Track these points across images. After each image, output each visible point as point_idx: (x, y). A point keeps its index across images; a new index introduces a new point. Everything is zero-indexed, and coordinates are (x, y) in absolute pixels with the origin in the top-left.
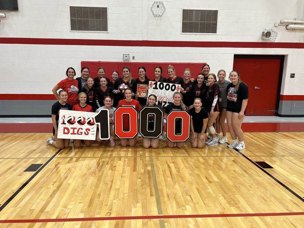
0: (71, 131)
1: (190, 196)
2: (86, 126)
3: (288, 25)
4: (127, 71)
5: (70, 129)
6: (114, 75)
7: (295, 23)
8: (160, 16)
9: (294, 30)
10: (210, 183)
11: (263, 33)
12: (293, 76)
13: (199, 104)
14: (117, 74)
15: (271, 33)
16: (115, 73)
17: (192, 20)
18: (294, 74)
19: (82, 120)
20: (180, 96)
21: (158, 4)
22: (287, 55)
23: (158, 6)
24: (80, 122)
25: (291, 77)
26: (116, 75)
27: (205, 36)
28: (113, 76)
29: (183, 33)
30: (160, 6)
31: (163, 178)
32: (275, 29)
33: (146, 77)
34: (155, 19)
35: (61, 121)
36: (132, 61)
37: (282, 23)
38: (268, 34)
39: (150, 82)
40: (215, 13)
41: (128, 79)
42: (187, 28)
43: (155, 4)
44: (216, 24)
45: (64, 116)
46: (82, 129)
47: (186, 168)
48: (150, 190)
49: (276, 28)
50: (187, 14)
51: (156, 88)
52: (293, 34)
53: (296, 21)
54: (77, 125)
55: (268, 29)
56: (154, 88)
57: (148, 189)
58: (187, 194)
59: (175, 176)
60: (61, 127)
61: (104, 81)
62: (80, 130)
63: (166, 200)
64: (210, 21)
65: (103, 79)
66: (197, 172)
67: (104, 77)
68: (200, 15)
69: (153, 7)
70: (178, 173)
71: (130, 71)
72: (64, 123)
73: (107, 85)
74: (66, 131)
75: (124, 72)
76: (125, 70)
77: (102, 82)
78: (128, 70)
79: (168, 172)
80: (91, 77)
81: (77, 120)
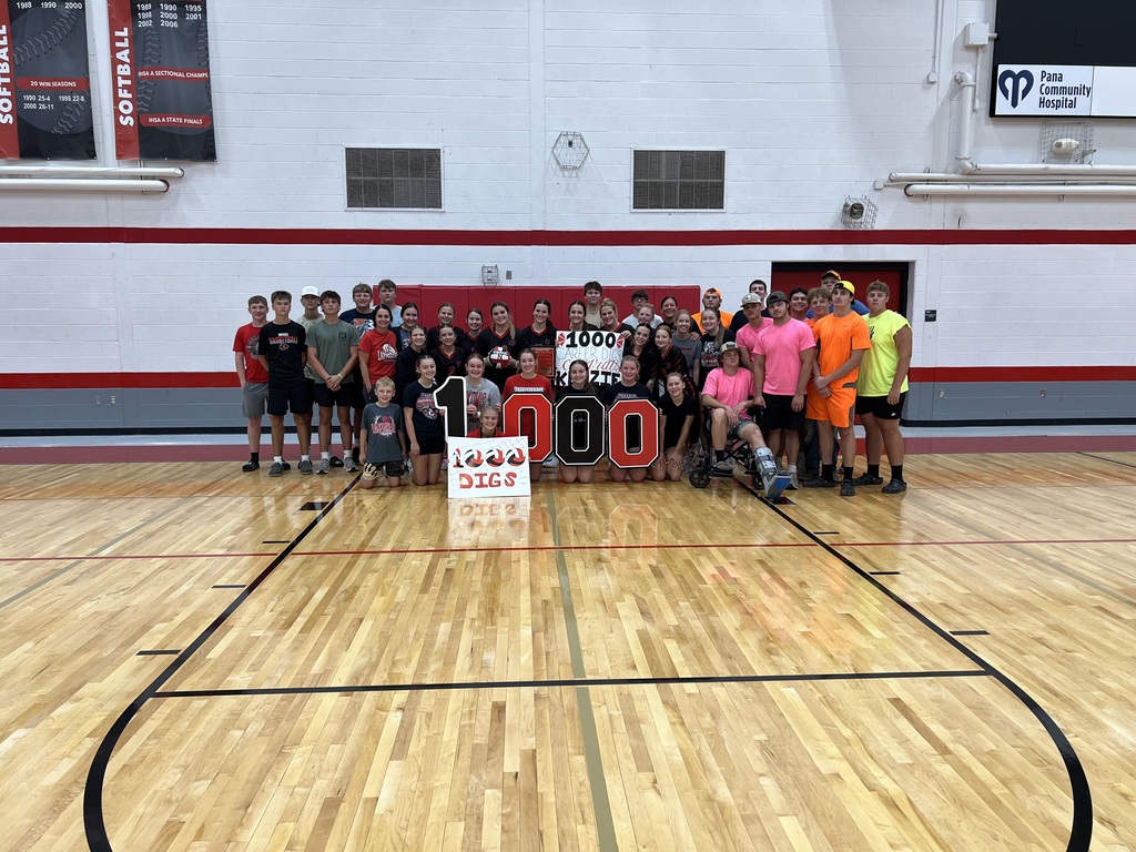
0: (476, 481)
1: (614, 532)
2: (506, 468)
3: (909, 185)
4: (503, 312)
5: (473, 477)
6: (472, 319)
7: (928, 181)
8: (575, 168)
9: (925, 197)
11: (846, 205)
12: (932, 316)
13: (679, 386)
14: (479, 316)
15: (862, 208)
16: (474, 314)
17: (658, 176)
18: (934, 312)
19: (497, 456)
20: (635, 366)
21: (571, 138)
22: (913, 262)
23: (570, 144)
24: (491, 461)
25: (927, 319)
26: (477, 319)
27: (693, 215)
28: (470, 321)
29: (635, 210)
30: (574, 142)
31: (570, 516)
32: (875, 198)
33: (548, 323)
34: (564, 175)
35: (452, 460)
36: (505, 283)
37: (893, 181)
38: (855, 210)
39: (558, 333)
40: (719, 157)
41: (506, 329)
42: (646, 195)
43: (563, 138)
44: (721, 186)
45: (458, 450)
46: (498, 475)
47: (619, 505)
48: (544, 527)
49: (878, 193)
50: (644, 161)
51: (573, 345)
52: (925, 206)
53: (930, 175)
54: (486, 468)
55: (856, 196)
56: (568, 346)
57: (541, 527)
58: (608, 530)
59: (594, 514)
60: (453, 475)
61: (450, 334)
62: (495, 478)
64: (705, 178)
65: (447, 330)
67: (449, 325)
68: (680, 163)
69: (558, 145)
70: (599, 511)
71: (508, 310)
72: (458, 465)
73: (457, 344)
74: (465, 482)
75: (496, 314)
77: (444, 335)
78: (504, 309)
80: (420, 326)
81: (485, 457)
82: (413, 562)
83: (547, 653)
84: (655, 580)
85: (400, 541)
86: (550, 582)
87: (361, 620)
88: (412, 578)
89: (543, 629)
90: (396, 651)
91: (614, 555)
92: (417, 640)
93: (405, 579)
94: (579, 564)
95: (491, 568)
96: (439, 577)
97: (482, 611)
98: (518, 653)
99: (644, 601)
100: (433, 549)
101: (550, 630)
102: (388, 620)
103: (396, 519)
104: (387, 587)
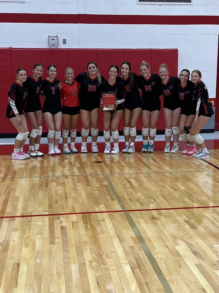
1: (154, 199)
4: (94, 67)
6: (52, 71)
10: (175, 191)
16: (52, 68)
26: (55, 71)
28: (50, 73)
29: (140, 3)
31: (123, 189)
47: (150, 181)
48: (111, 197)
57: (109, 197)
58: (150, 198)
59: (137, 188)
63: (128, 202)
66: (162, 184)
70: (140, 186)
71: (97, 67)
75: (90, 68)
76: (92, 65)
79: (128, 185)
82: (38, 223)
83: (146, 283)
84: (191, 230)
85: (25, 209)
86: (129, 234)
87: (19, 265)
88: (41, 234)
89: (137, 266)
90: (49, 286)
91: (161, 214)
92: (60, 277)
93: (37, 234)
94: (142, 221)
95: (89, 225)
96: (58, 232)
97: (94, 256)
98: (127, 283)
99: (192, 245)
100: (48, 214)
101: (142, 267)
102: (36, 264)
103: (17, 194)
104: (27, 241)
